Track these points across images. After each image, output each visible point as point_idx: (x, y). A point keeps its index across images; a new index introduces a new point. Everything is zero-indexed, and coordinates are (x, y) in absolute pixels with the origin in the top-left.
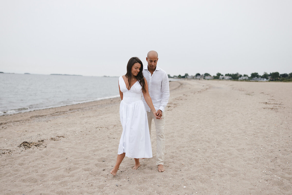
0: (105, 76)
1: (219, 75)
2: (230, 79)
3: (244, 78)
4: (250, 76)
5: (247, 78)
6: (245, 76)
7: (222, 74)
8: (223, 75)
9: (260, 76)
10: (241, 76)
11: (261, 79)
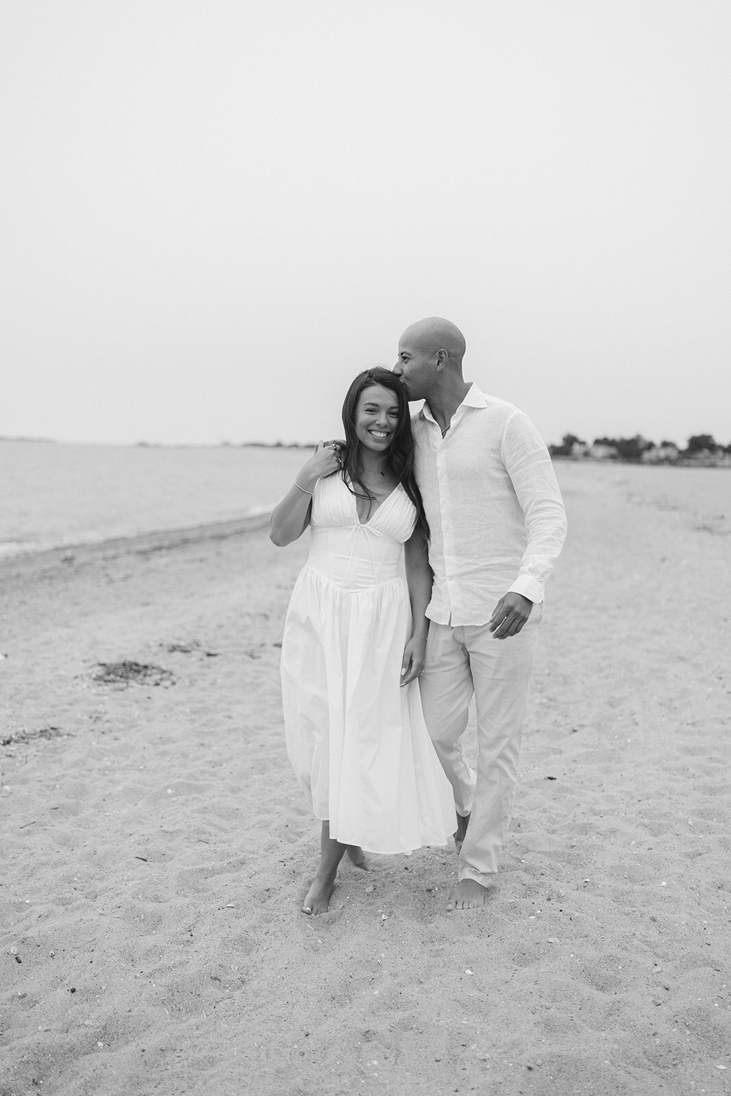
0: (143, 445)
1: (570, 441)
2: (613, 457)
3: (663, 453)
4: (683, 445)
5: (672, 453)
6: (665, 444)
7: (581, 437)
8: (583, 443)
9: (721, 447)
10: (650, 446)
11: (723, 459)
